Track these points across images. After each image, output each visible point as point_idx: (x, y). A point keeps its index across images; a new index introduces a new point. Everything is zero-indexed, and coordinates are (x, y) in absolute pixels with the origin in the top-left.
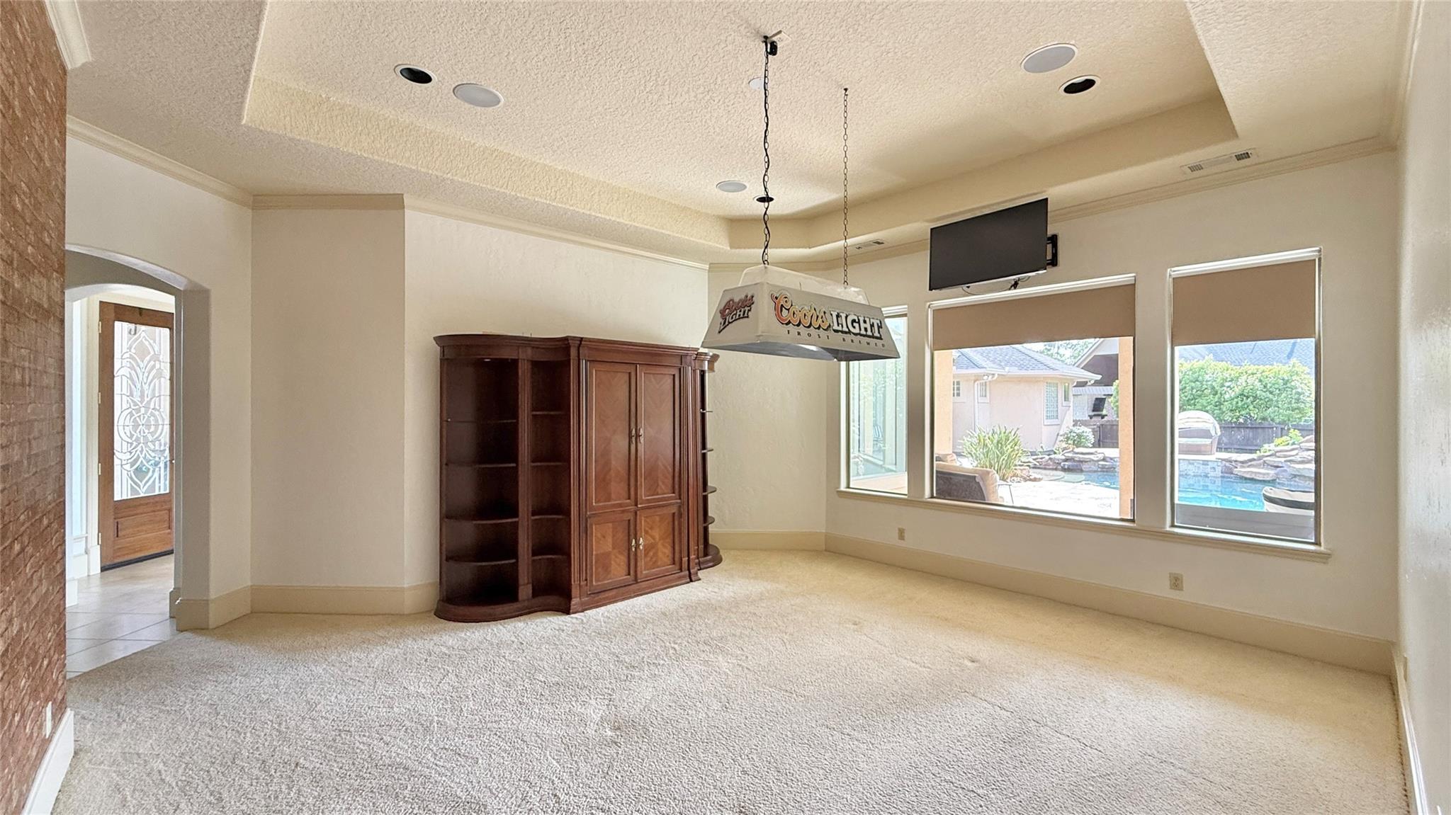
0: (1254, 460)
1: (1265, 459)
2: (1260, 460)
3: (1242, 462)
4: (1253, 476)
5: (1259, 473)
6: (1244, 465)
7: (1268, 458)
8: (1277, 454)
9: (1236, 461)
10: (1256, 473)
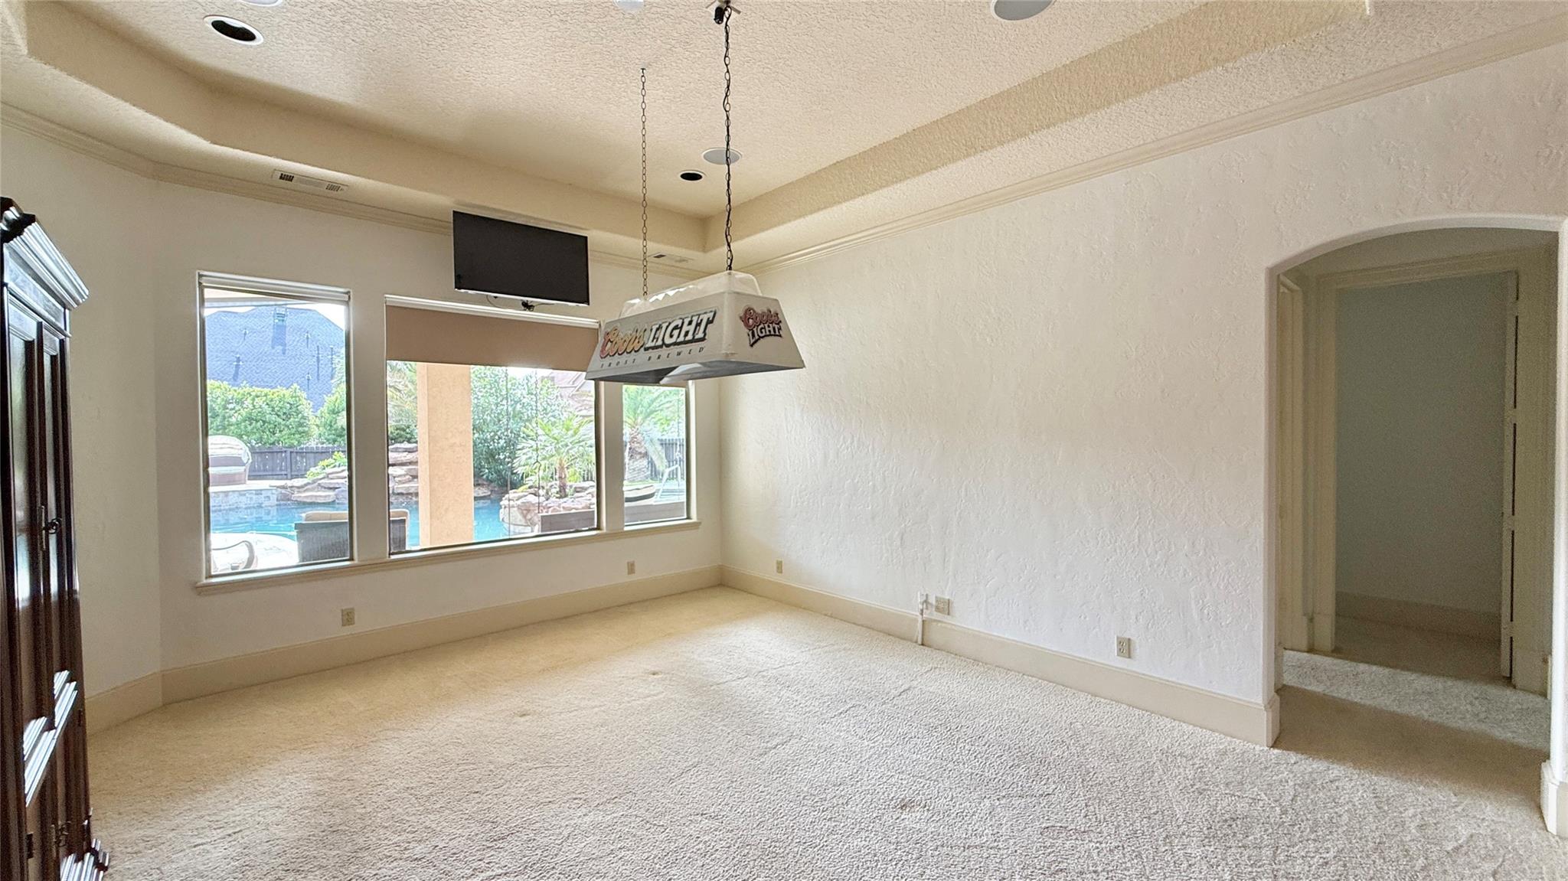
0: (308, 484)
1: (320, 482)
2: (315, 483)
3: (298, 487)
4: (314, 500)
5: (321, 496)
6: (301, 490)
7: (323, 481)
8: (330, 476)
9: (292, 487)
10: (316, 496)
